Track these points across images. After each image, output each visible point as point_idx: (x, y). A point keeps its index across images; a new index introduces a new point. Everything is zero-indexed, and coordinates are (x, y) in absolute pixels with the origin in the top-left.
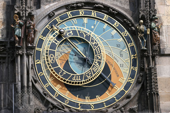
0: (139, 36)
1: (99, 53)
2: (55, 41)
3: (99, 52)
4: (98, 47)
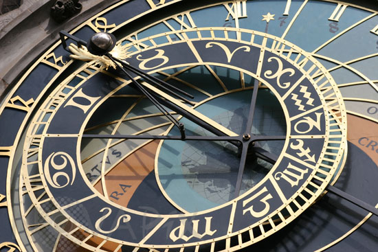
1: (308, 108)
2: (78, 100)
3: (310, 102)
4: (301, 84)
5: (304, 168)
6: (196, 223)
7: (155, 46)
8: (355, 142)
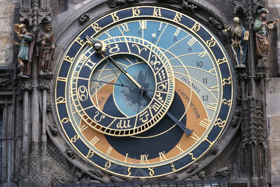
0: (233, 45)
1: (163, 80)
4: (162, 69)
5: (160, 105)
6: (125, 122)
7: (115, 42)
8: (177, 92)
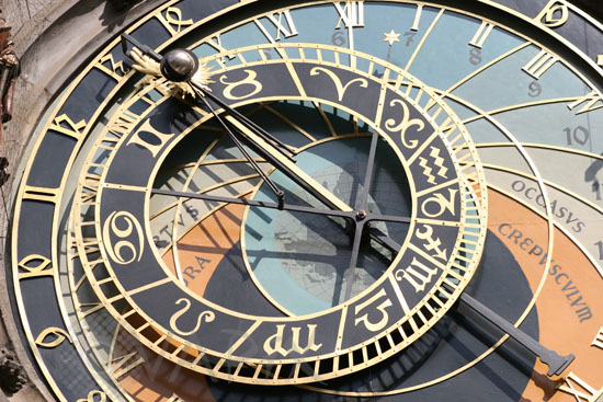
1: (439, 180)
2: (144, 136)
3: (442, 172)
4: (433, 144)
5: (432, 266)
7: (245, 64)
8: (495, 231)
